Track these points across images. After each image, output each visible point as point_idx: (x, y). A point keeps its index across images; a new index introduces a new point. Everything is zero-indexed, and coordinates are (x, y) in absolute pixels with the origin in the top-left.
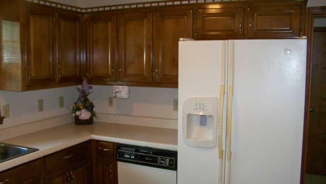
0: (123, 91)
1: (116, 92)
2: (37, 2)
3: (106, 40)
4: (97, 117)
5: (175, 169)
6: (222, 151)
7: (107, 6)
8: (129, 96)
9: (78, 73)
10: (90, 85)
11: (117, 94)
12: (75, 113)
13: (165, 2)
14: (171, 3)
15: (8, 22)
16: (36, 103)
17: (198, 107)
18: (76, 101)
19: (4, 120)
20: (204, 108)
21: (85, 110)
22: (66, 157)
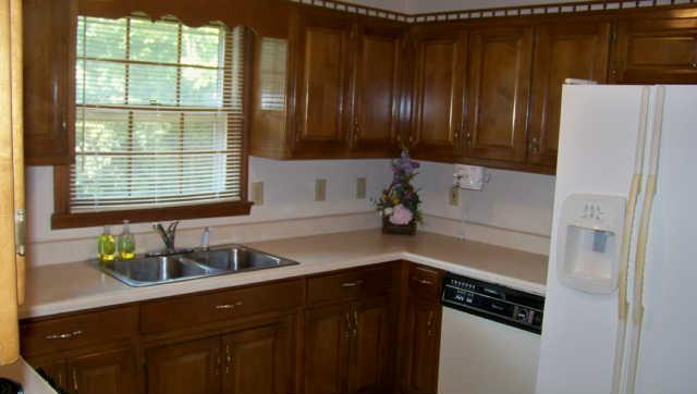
0: (472, 175)
1: (459, 177)
2: (320, 4)
3: (448, 75)
4: (422, 223)
5: (538, 332)
6: (627, 304)
7: (464, 12)
8: (483, 186)
9: (393, 135)
10: (414, 161)
11: (462, 181)
12: (383, 210)
13: (589, 4)
14: (600, 7)
15: (271, 39)
16: (313, 186)
17: (589, 213)
18: (387, 188)
19: (253, 208)
20: (601, 216)
21: (401, 205)
22: (347, 285)
